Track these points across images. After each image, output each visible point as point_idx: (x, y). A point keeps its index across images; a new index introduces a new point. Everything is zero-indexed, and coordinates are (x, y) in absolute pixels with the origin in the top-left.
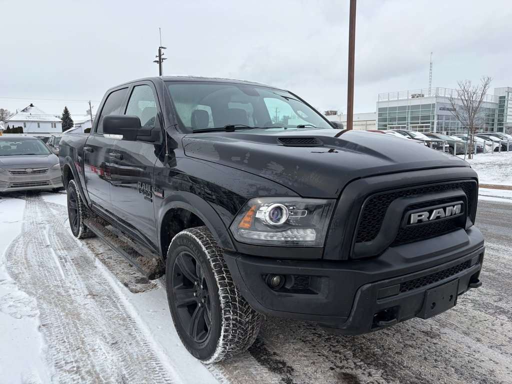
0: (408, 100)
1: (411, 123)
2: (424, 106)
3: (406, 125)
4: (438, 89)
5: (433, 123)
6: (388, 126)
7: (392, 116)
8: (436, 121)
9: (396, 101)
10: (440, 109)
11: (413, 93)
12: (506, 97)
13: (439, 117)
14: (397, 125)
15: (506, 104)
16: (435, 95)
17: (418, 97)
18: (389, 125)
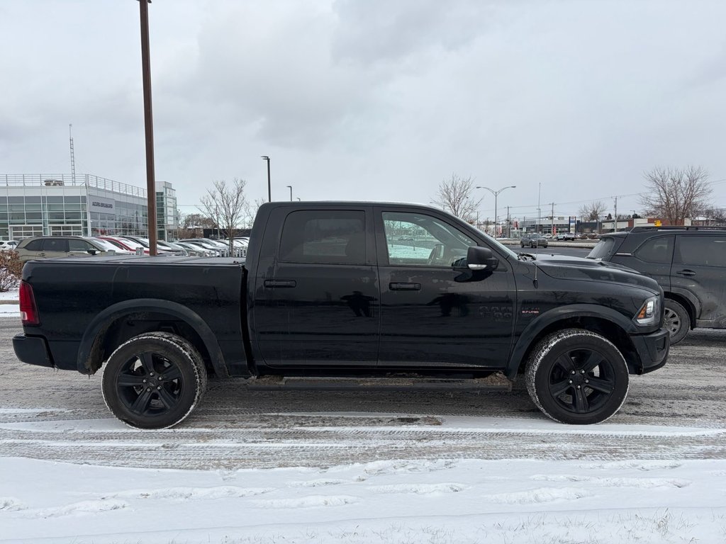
0: (41, 187)
1: (51, 223)
2: (69, 199)
3: (42, 225)
4: (87, 176)
5: (86, 224)
6: (9, 226)
7: (16, 210)
8: (89, 221)
9: (21, 187)
10: (94, 205)
11: (49, 178)
12: (164, 194)
13: (94, 215)
14: (26, 225)
15: (164, 202)
16: (84, 185)
17: (55, 185)
18: (11, 224)
